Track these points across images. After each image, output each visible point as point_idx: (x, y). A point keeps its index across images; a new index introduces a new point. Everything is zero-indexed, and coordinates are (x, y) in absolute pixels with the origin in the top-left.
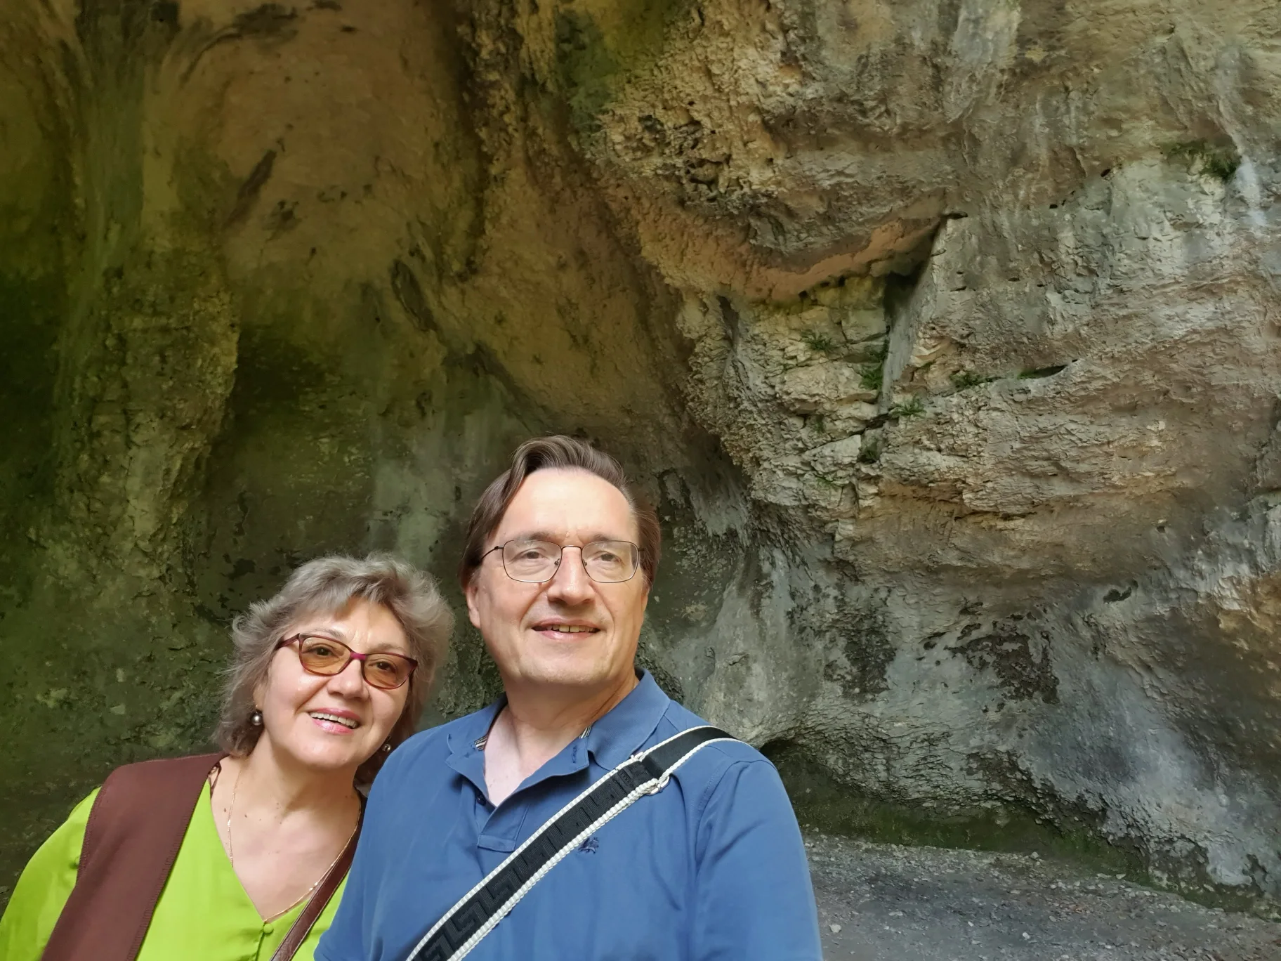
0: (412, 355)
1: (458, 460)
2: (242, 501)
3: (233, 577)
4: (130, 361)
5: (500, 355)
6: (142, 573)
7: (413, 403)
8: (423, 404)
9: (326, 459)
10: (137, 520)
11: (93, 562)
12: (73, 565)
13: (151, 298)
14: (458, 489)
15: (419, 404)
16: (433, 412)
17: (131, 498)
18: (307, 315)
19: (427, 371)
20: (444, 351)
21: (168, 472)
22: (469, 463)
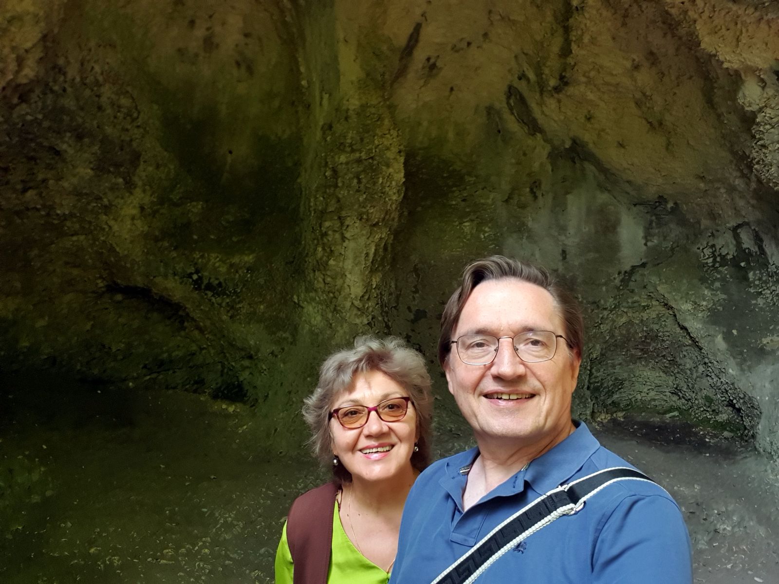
0: (525, 154)
1: (563, 229)
2: (416, 270)
3: (413, 321)
4: (340, 184)
5: (591, 146)
6: (358, 321)
7: (528, 190)
8: (535, 190)
9: (469, 237)
10: (352, 288)
11: (330, 315)
12: (319, 318)
13: (349, 141)
14: (564, 252)
15: (532, 191)
16: (543, 195)
17: (347, 274)
18: (451, 135)
19: (536, 165)
20: (548, 148)
21: (367, 255)
22: (572, 231)
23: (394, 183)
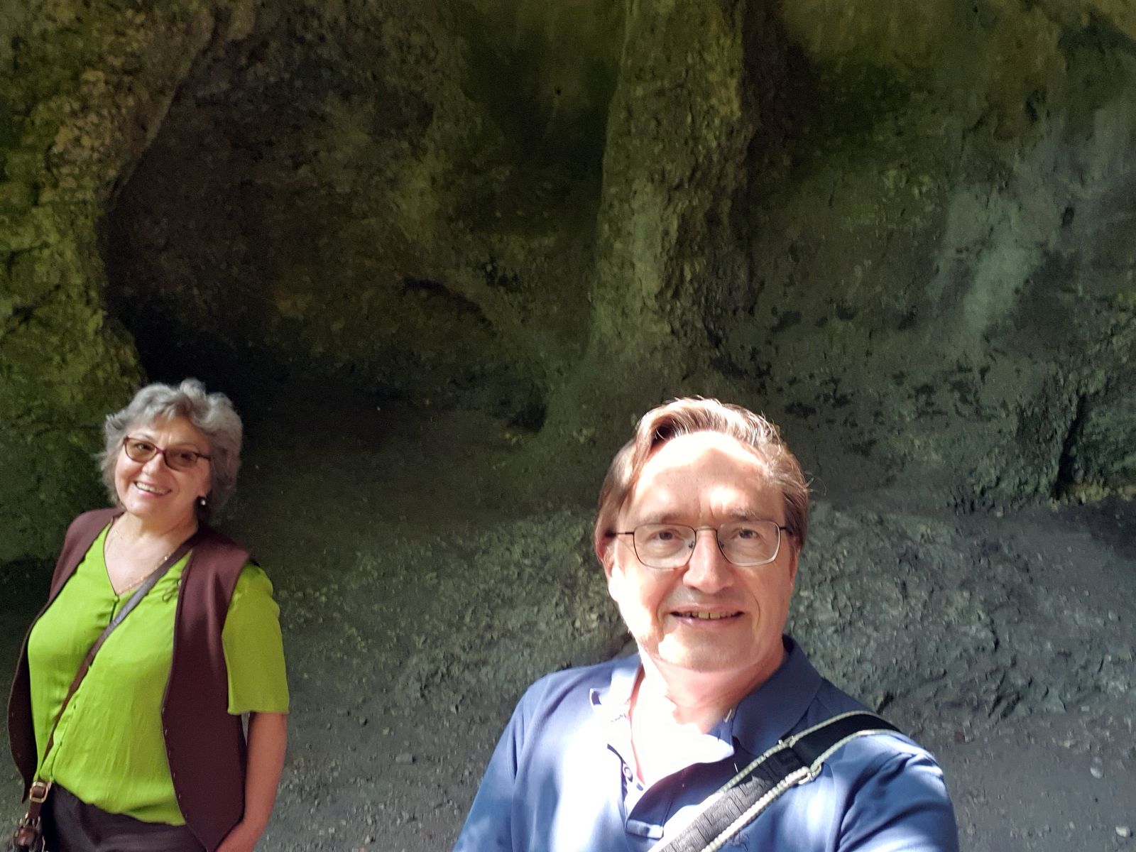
0: (1020, 45)
1: (1080, 172)
2: (793, 250)
7: (1022, 106)
8: (1035, 105)
9: (892, 194)
14: (1069, 212)
15: (1029, 105)
16: (1048, 114)
19: (1039, 61)
20: (1057, 32)
21: (666, 233)
22: (1096, 173)
23: (717, 122)
